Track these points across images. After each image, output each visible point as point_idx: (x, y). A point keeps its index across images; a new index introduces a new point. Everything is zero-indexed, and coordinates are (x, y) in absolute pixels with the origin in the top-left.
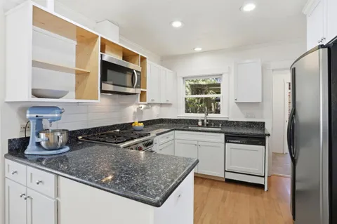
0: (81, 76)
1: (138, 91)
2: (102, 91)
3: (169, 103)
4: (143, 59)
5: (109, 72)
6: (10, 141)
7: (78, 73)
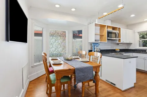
0: (101, 36)
1: (118, 39)
2: (108, 40)
3: (131, 43)
4: (119, 28)
5: (109, 34)
6: (89, 50)
7: (100, 35)
